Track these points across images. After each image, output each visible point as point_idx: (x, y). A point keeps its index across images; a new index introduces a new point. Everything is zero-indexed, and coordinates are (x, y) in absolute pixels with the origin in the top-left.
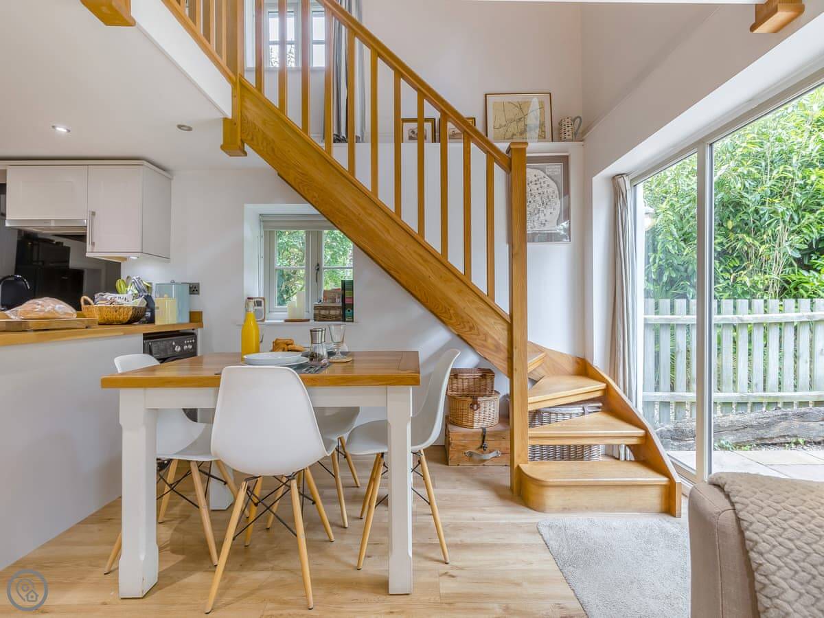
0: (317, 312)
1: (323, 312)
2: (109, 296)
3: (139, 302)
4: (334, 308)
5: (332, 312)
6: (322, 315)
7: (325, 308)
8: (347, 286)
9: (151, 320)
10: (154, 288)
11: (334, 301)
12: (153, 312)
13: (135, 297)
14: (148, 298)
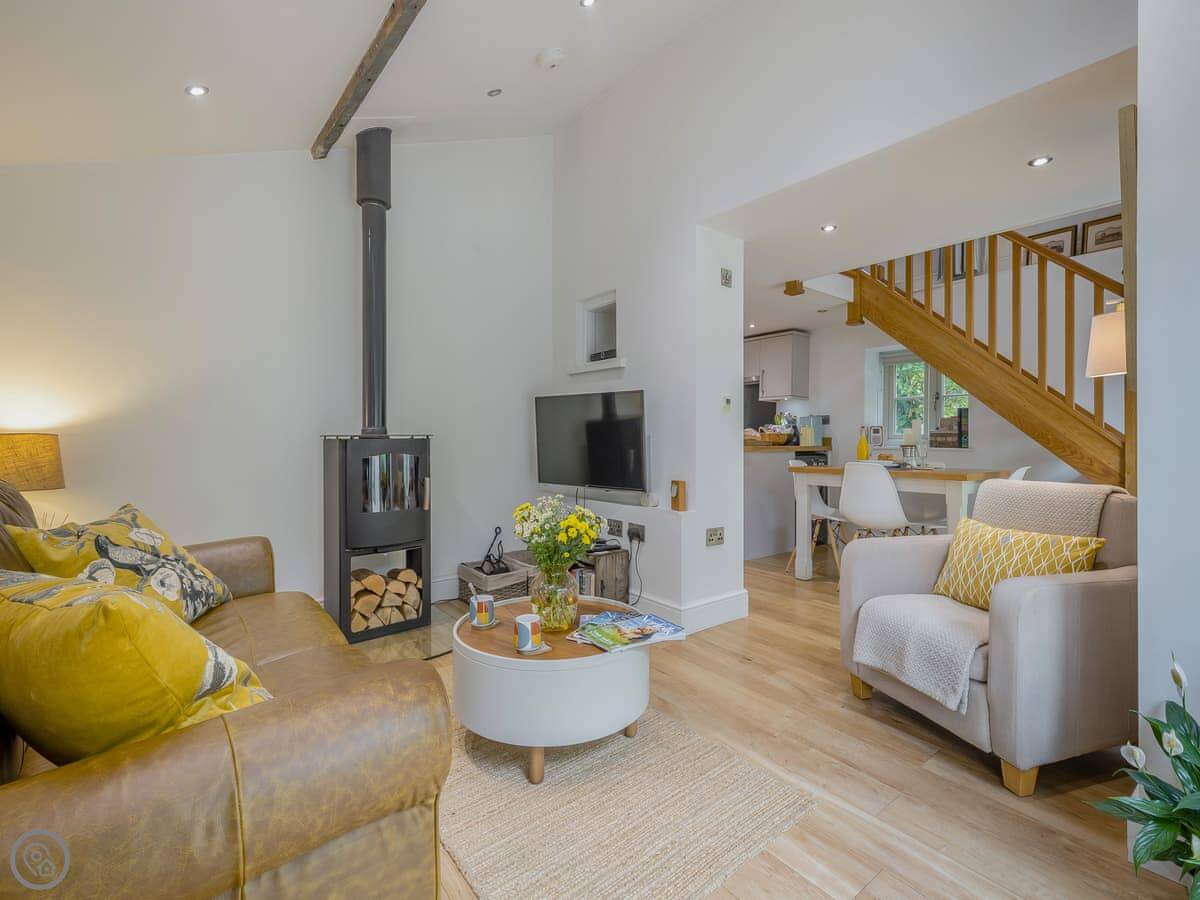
0: (933, 439)
1: (939, 439)
2: (772, 427)
3: (789, 431)
4: (951, 435)
5: (950, 439)
6: (937, 441)
7: (942, 435)
8: (962, 414)
9: (797, 444)
10: (798, 420)
11: (951, 428)
12: (798, 439)
13: (788, 427)
14: (795, 427)
